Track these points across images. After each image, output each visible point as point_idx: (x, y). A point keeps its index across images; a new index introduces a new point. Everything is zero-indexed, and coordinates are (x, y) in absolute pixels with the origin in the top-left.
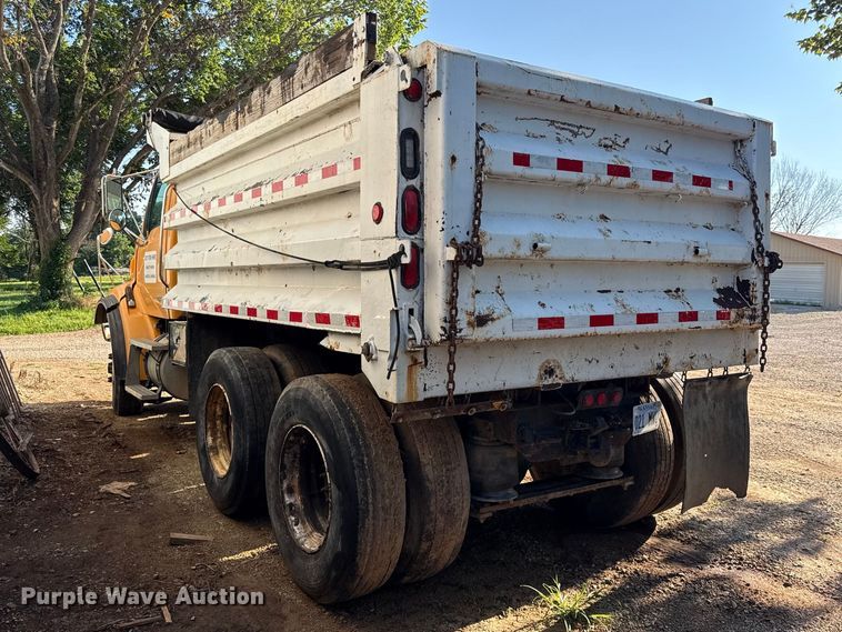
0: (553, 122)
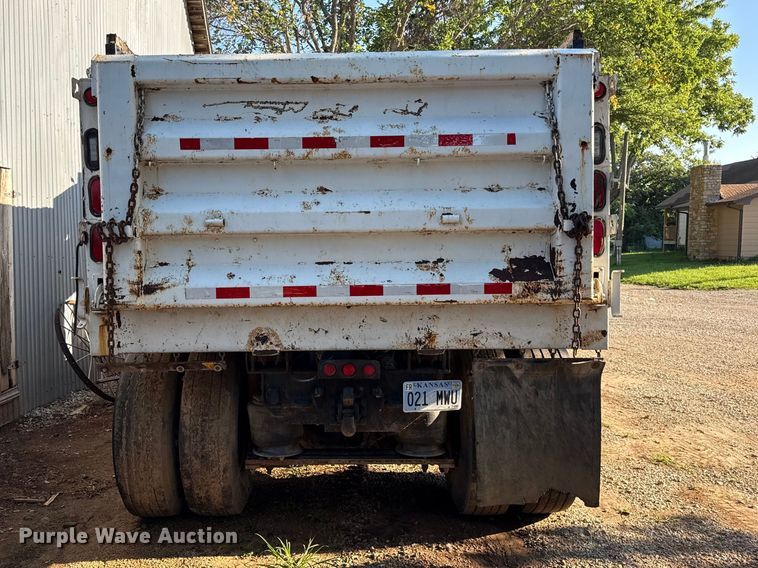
0: (250, 103)
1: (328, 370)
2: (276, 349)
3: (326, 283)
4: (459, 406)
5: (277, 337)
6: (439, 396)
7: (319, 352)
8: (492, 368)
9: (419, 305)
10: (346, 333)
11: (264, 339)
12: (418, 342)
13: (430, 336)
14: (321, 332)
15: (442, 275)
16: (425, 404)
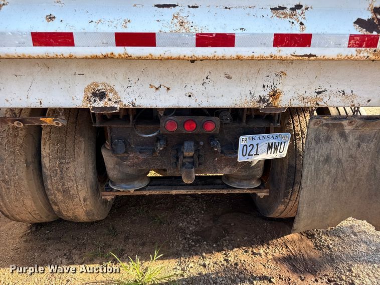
1: (170, 126)
2: (116, 105)
3: (167, 30)
4: (284, 154)
5: (116, 94)
6: (270, 147)
7: (161, 109)
8: (327, 125)
9: (273, 59)
10: (188, 90)
11: (102, 96)
12: (262, 100)
13: (275, 94)
14: (163, 89)
15: (302, 24)
16: (257, 154)
